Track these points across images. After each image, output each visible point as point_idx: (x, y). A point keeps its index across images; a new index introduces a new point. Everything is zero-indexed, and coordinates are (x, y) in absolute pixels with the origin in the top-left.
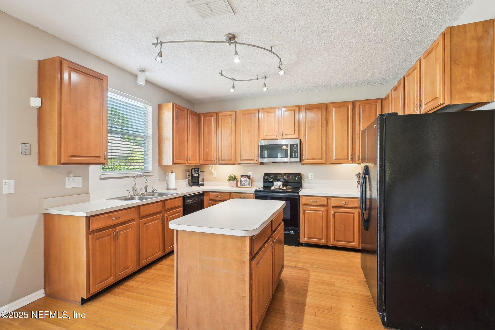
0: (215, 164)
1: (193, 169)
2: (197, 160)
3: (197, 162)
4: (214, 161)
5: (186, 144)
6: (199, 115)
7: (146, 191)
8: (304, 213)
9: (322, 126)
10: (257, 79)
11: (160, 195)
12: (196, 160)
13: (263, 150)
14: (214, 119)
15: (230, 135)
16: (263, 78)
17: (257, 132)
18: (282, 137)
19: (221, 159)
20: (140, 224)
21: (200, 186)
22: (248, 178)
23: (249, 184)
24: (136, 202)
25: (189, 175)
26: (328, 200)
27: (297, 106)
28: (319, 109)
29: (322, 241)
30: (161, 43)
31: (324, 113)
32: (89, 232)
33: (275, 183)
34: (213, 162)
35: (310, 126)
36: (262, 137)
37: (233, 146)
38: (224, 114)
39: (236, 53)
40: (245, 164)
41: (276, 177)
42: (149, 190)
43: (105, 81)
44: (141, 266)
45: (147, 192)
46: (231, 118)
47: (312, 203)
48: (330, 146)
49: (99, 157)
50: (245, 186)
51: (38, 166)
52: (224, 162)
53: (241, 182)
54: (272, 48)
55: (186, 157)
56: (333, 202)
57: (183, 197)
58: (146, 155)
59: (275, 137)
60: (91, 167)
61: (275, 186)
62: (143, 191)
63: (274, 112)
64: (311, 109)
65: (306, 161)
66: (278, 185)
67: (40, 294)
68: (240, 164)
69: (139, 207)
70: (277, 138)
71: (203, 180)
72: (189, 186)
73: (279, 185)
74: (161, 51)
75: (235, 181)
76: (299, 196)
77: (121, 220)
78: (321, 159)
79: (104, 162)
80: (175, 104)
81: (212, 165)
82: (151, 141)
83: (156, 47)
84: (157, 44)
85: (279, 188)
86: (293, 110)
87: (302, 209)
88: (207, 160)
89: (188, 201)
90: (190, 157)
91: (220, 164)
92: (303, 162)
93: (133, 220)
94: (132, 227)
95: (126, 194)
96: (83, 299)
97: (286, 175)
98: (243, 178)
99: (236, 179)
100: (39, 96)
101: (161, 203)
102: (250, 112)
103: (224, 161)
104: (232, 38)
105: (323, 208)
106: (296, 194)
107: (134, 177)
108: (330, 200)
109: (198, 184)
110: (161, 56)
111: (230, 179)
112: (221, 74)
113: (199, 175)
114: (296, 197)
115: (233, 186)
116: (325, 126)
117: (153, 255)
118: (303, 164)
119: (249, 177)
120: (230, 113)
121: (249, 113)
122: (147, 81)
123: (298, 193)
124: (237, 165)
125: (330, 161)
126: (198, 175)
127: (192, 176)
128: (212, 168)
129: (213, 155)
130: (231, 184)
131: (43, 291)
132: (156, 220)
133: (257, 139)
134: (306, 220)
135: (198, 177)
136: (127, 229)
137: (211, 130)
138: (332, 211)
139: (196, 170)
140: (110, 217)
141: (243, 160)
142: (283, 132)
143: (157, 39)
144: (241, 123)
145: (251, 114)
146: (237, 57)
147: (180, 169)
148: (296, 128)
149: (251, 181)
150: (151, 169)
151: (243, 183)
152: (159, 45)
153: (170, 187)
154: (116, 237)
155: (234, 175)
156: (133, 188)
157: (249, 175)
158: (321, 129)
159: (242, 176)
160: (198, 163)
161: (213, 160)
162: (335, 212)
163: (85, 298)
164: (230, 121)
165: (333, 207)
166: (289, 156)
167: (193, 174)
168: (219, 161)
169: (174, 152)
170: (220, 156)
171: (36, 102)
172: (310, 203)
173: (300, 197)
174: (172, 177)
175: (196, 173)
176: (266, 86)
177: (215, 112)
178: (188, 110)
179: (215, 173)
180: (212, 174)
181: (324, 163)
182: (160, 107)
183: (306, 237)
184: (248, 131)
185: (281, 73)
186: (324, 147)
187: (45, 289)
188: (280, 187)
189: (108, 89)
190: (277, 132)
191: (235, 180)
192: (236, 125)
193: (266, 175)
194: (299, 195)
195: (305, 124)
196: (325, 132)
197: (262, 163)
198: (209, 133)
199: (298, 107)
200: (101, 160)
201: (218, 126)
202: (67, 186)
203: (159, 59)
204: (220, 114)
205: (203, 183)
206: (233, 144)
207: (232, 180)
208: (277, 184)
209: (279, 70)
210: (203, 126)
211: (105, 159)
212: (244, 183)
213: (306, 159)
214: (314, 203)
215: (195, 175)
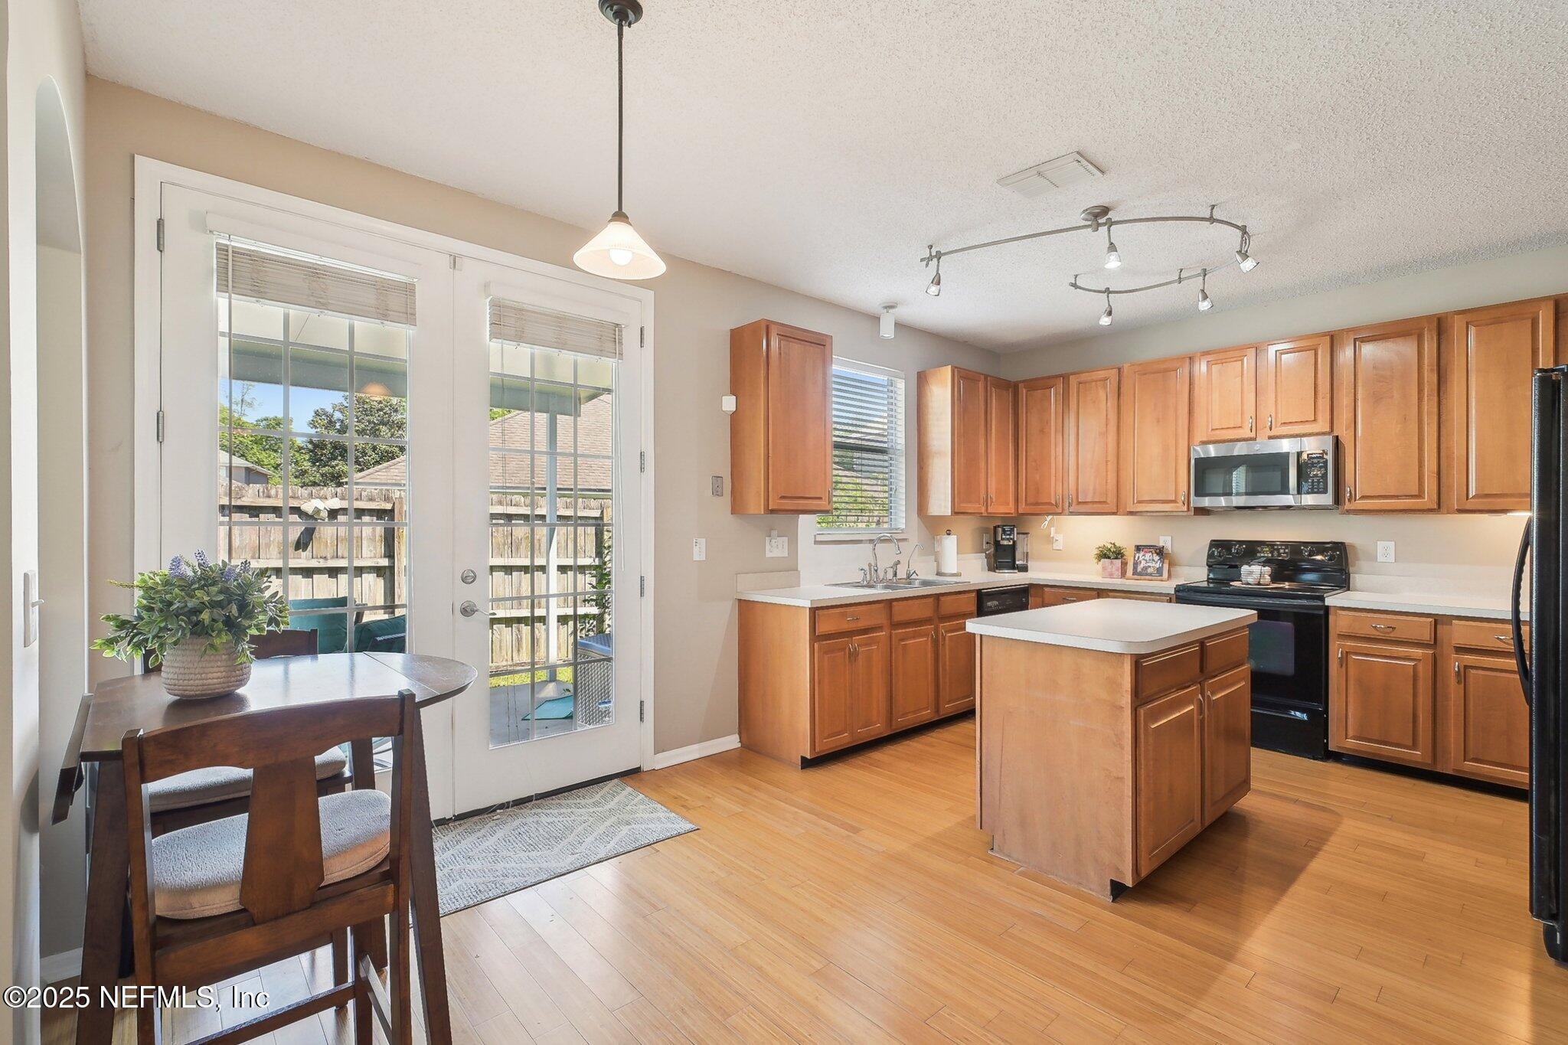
0: (1060, 514)
1: (999, 526)
2: (1011, 504)
3: (1009, 508)
4: (1057, 505)
5: (982, 464)
6: (1015, 386)
7: (895, 575)
8: (1344, 661)
9: (1420, 391)
10: (1180, 280)
11: (925, 583)
12: (1008, 504)
13: (1204, 473)
14: (1056, 394)
15: (1104, 434)
16: (1198, 275)
17: (1187, 421)
18: (1272, 434)
19: (1074, 500)
20: (893, 639)
21: (1016, 571)
22: (1158, 554)
23: (1159, 571)
24: (879, 593)
25: (987, 543)
26: (1438, 626)
27: (1324, 334)
28: (1411, 335)
29: (1417, 756)
30: (939, 255)
31: (1429, 346)
32: (815, 637)
33: (1245, 568)
34: (1056, 509)
35: (1374, 394)
36: (1200, 435)
37: (1112, 467)
38: (1084, 377)
39: (1112, 247)
40: (1152, 514)
41: (1250, 550)
42: (902, 574)
43: (827, 347)
44: (894, 727)
45: (898, 577)
46: (1105, 387)
47: (1374, 633)
48: (1458, 451)
49: (820, 498)
50: (1147, 574)
51: (732, 516)
52: (1083, 508)
53: (1136, 564)
54: (1212, 209)
55: (983, 495)
56: (1459, 635)
57: (979, 592)
58: (893, 493)
59: (1246, 433)
60: (801, 516)
61: (1243, 578)
62: (890, 575)
63: (1242, 361)
64: (1375, 340)
65: (1360, 504)
66: (1254, 574)
67: (732, 742)
68: (1131, 513)
69: (890, 603)
70: (1253, 435)
71: (1027, 556)
72: (990, 569)
73: (1256, 576)
74: (938, 273)
75: (1118, 562)
76: (1327, 608)
77: (862, 624)
78: (1420, 496)
79: (828, 508)
80: (956, 367)
81: (1050, 517)
82: (903, 459)
83: (927, 265)
84: (931, 258)
85: (1259, 584)
86: (1311, 348)
87: (1336, 649)
88: (1037, 504)
89: (989, 604)
90: (992, 494)
91: (1072, 513)
92: (1348, 506)
93: (879, 628)
94: (879, 642)
95: (859, 577)
96: (803, 759)
97: (1287, 548)
98: (1142, 553)
99: (1122, 557)
100: (733, 392)
101: (931, 600)
102: (1163, 366)
103: (1084, 506)
104: (1099, 215)
105: (1418, 652)
106: (1319, 603)
107: (871, 541)
108: (1444, 626)
109: (1013, 566)
110: (938, 283)
111: (1104, 555)
112: (1074, 285)
113: (1014, 542)
114: (1316, 612)
115: (1111, 576)
116: (1435, 387)
117: (915, 712)
118: (1349, 512)
119: (1160, 552)
120: (1102, 374)
121: (1159, 371)
122: (900, 326)
123: (1322, 599)
124: (1124, 515)
125: (1454, 499)
126: (1011, 543)
127: (997, 544)
128: (1051, 524)
129: (1055, 490)
130: (1104, 568)
131: (736, 737)
132: (921, 636)
133: (1186, 443)
134: (1351, 683)
135: (1013, 547)
136: (870, 645)
137: (1048, 422)
138: (1455, 662)
139: (1007, 528)
140: (844, 615)
141: (1139, 502)
142: (1273, 415)
143: (931, 247)
144: (1135, 397)
145: (1167, 370)
146: (1112, 258)
147: (967, 528)
148: (1320, 401)
149: (1167, 561)
150: (903, 526)
151: (1142, 566)
152: (935, 260)
153: (945, 570)
154: (853, 656)
155: (1114, 544)
156: (870, 565)
157: (1161, 544)
158: (1420, 399)
159: (1138, 548)
160: (1013, 511)
161: (1054, 503)
162: (1466, 667)
163: (809, 757)
164: (1102, 394)
165: (1460, 650)
166: (1293, 489)
167: (1000, 539)
168: (1070, 505)
169: (956, 485)
170: (1073, 492)
171: (729, 403)
172: (1367, 631)
173: (1331, 611)
174: (950, 544)
175: (1008, 537)
176: (1205, 297)
177: (1060, 376)
178: (986, 377)
179: (1060, 537)
180: (1050, 540)
181: (1431, 511)
182: (922, 379)
183: (1351, 733)
184: (1158, 422)
185: (1248, 265)
186: (1429, 456)
187: (740, 734)
188: (1262, 581)
189: (834, 360)
190: (1254, 417)
191: (1116, 558)
192: (1119, 406)
193: (1215, 544)
194: (1326, 604)
195: (1355, 389)
196: (1435, 410)
197: (1202, 511)
198: (1042, 431)
199: (1328, 338)
200: (823, 504)
201: (1066, 411)
202: (768, 555)
203: (934, 289)
204: (1073, 380)
205: (1025, 562)
206: (1111, 457)
207: (1109, 558)
208: (1251, 573)
209: (1239, 258)
210: (1027, 413)
211: (829, 502)
212: (1146, 568)
213: (1358, 498)
214: (1381, 632)
215: (1005, 543)
